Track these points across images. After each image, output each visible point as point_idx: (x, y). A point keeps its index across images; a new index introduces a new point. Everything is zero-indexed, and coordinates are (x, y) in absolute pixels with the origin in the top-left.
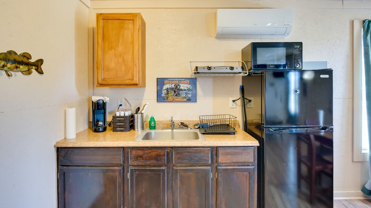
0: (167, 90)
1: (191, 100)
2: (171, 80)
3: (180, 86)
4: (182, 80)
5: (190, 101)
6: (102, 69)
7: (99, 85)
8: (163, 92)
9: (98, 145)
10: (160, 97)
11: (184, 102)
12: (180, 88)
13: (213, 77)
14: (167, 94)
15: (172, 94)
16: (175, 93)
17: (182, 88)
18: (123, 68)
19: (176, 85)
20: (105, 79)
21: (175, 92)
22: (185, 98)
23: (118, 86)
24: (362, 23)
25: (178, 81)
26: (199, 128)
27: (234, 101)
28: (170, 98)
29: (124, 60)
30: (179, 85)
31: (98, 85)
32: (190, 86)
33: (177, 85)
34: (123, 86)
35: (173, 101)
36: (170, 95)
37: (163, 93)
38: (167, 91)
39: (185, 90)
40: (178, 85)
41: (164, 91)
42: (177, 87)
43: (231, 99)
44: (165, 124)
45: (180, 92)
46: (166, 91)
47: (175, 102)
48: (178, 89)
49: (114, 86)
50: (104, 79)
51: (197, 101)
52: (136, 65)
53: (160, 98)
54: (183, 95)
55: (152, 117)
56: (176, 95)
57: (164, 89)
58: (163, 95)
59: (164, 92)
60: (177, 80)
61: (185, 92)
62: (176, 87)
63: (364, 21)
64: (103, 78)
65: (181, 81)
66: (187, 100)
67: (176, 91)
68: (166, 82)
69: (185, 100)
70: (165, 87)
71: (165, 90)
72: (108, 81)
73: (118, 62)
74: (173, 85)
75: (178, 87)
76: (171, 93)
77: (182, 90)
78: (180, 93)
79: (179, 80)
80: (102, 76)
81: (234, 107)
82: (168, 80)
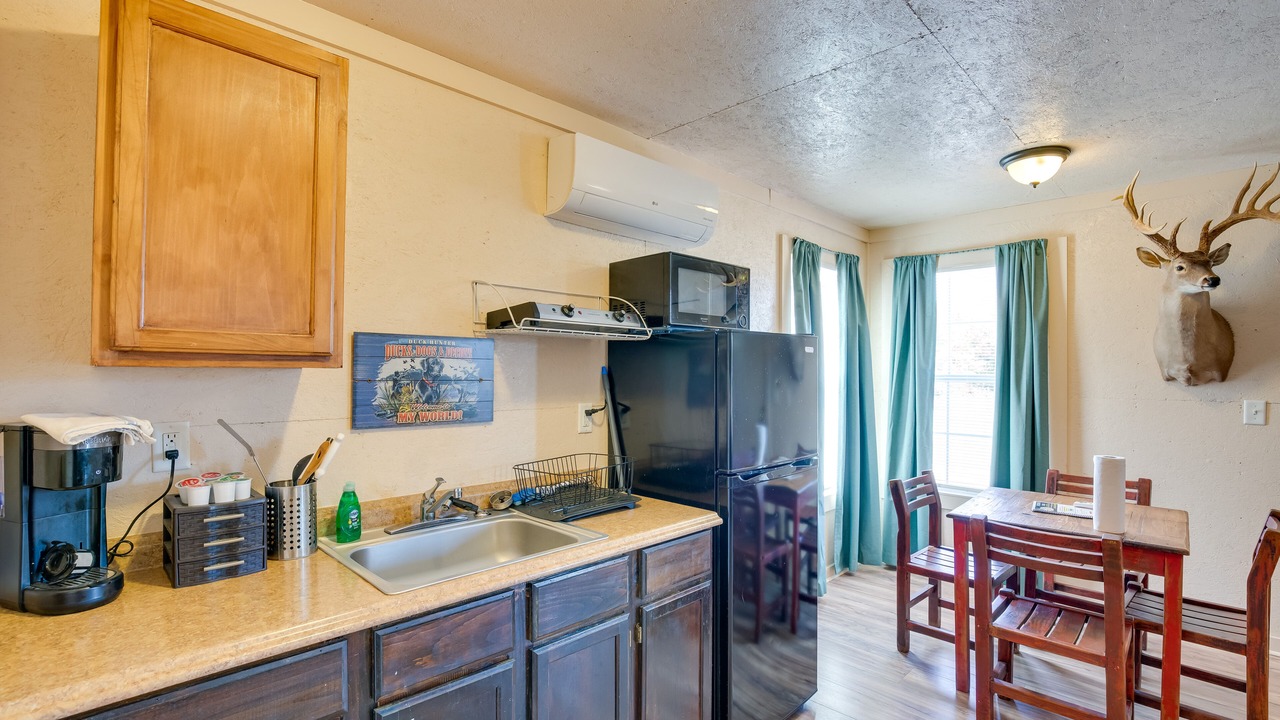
0: (395, 381)
1: (476, 414)
2: (410, 341)
3: (442, 367)
4: (449, 343)
5: (475, 419)
6: (140, 272)
7: (108, 353)
8: (379, 391)
9: (227, 659)
10: (368, 408)
11: (455, 422)
12: (442, 374)
13: (540, 339)
14: (396, 394)
15: (414, 396)
16: (423, 393)
17: (447, 372)
18: (264, 281)
19: (428, 363)
20: (156, 325)
21: (423, 387)
22: (458, 408)
23: (227, 363)
24: (791, 243)
25: (435, 348)
26: (513, 506)
27: (589, 413)
28: (407, 412)
29: (266, 245)
30: (438, 363)
31: (102, 357)
32: (474, 365)
33: (431, 360)
34: (257, 364)
35: (417, 422)
36: (404, 399)
37: (380, 393)
38: (394, 386)
39: (458, 380)
40: (434, 363)
41: (382, 384)
42: (432, 370)
43: (582, 407)
44: (388, 512)
45: (443, 387)
46: (391, 383)
47: (423, 424)
48: (435, 378)
49: (205, 363)
50: (149, 327)
51: (494, 416)
52: (326, 272)
53: (365, 414)
54: (451, 400)
55: (350, 489)
56: (428, 400)
57: (381, 376)
58: (379, 400)
59: (383, 388)
60: (431, 342)
61: (458, 386)
62: (428, 367)
63: (795, 241)
64: (142, 322)
65: (445, 349)
66: (465, 415)
67: (428, 383)
68: (391, 348)
69: (458, 414)
70: (388, 369)
71: (386, 380)
72: (177, 335)
73: (237, 247)
74: (418, 361)
75: (437, 368)
76: (410, 393)
77: (447, 380)
78: (442, 389)
79: (438, 345)
80: (139, 311)
81: (589, 429)
82: (401, 341)
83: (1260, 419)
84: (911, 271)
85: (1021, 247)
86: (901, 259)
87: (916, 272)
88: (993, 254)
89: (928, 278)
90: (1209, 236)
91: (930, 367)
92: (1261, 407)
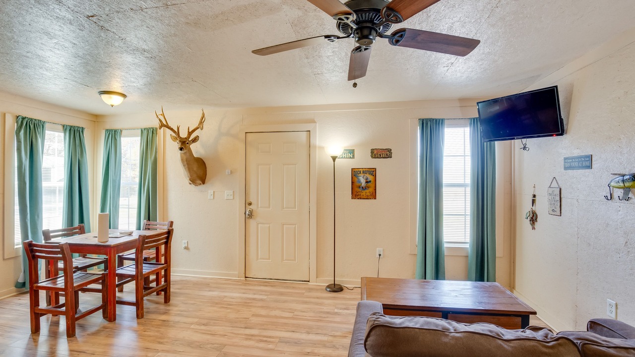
24: (15, 118)
63: (17, 117)
83: (212, 197)
84: (110, 136)
85: (148, 130)
86: (107, 130)
87: (113, 136)
88: (140, 131)
89: (118, 139)
90: (190, 134)
91: (118, 179)
92: (212, 193)
